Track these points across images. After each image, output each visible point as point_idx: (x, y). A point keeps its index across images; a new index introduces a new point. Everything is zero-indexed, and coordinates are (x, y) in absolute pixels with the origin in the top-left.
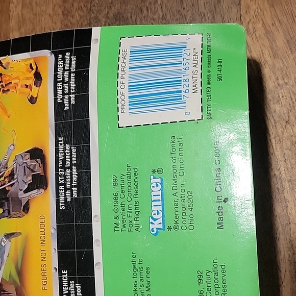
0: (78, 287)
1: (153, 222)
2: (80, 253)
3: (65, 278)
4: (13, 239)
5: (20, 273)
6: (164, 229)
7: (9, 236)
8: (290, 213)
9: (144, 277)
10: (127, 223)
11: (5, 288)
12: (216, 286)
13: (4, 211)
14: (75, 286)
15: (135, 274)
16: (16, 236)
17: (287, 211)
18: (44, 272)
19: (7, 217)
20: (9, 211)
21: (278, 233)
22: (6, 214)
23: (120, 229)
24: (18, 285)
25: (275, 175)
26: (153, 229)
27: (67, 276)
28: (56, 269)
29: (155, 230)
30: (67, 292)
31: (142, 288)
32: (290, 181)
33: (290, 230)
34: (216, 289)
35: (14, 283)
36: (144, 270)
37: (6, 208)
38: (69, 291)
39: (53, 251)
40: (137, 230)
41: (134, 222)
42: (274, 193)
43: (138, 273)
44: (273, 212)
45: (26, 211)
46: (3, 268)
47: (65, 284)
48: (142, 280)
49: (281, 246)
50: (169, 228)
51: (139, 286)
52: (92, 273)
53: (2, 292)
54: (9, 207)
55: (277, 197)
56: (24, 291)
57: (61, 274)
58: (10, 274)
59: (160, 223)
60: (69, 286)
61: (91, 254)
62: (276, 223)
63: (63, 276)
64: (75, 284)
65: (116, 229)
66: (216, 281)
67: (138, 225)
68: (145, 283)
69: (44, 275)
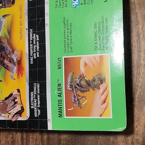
0: (37, 36)
1: (74, 2)
2: (38, 21)
3: (31, 33)
4: (6, 18)
5: (10, 33)
6: (79, 5)
7: (4, 16)
8: (138, 20)
9: (69, 28)
10: (62, 4)
11: (2, 41)
12: (103, 28)
13: (2, 5)
14: (36, 36)
15: (65, 27)
16: (8, 16)
17: (137, 18)
18: (21, 31)
19: (4, 7)
20: (5, 4)
21: (132, 29)
22: (4, 6)
23: (58, 7)
24: (8, 39)
25: (132, 2)
26: (74, 5)
27: (32, 32)
28: (27, 29)
29: (75, 5)
30: (32, 39)
31: (68, 33)
32: (139, 4)
33: (138, 27)
34: (103, 30)
35: (7, 38)
36: (69, 24)
37: (4, 3)
38: (33, 39)
39: (26, 21)
40: (66, 6)
41: (65, 3)
42: (131, 11)
43: (66, 26)
44: (130, 19)
45: (13, 4)
46: (1, 31)
47: (31, 36)
48: (68, 29)
49: (134, 35)
50: (82, 4)
51: (66, 32)
52: (44, 29)
53: (1, 43)
54: (5, 3)
55: (132, 12)
56: (11, 41)
57: (29, 31)
58: (5, 34)
59: (77, 2)
60: (33, 36)
61: (44, 20)
62: (132, 25)
63: (30, 32)
64: (35, 35)
65: (56, 7)
66: (103, 26)
67: (66, 4)
68: (69, 31)
69: (21, 33)
